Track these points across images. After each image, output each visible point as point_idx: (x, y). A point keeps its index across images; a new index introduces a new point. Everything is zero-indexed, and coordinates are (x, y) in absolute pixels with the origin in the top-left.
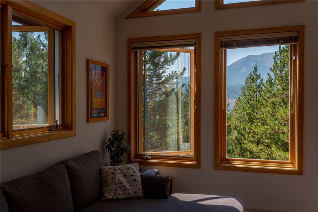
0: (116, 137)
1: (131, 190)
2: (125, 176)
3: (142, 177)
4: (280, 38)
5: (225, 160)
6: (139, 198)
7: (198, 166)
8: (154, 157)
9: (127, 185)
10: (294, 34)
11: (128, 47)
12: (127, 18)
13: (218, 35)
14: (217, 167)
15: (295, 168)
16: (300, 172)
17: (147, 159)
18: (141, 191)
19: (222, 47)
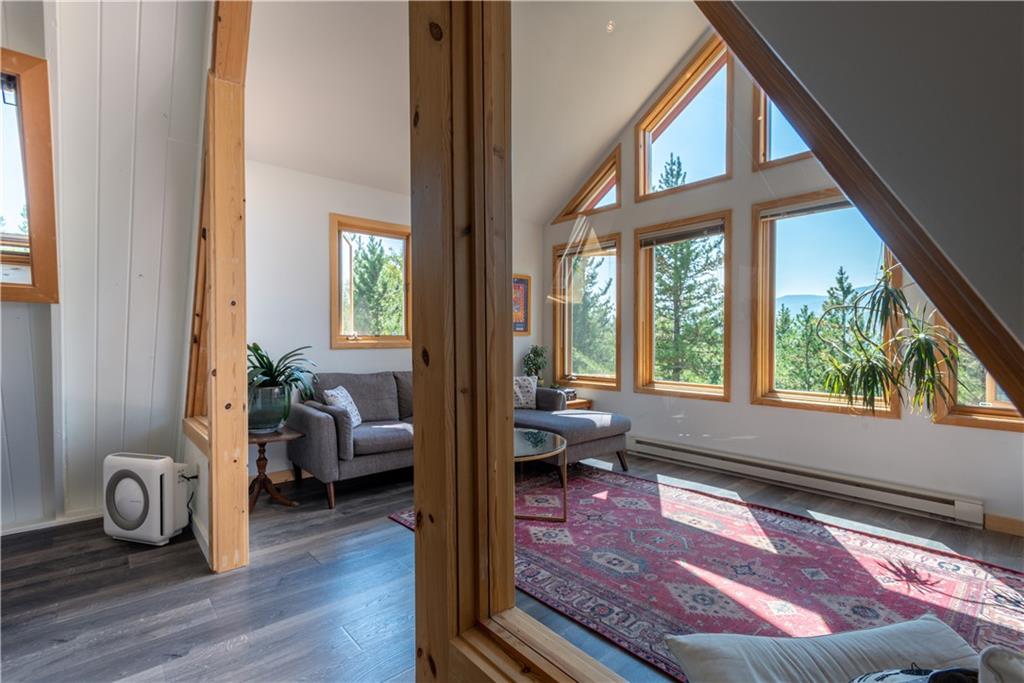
0: (536, 352)
1: (523, 400)
2: (520, 387)
3: (537, 391)
4: (704, 229)
5: (651, 383)
6: (531, 409)
7: (618, 389)
8: (579, 378)
9: (520, 396)
10: (719, 222)
11: (554, 255)
12: (554, 223)
13: (637, 232)
14: (636, 389)
15: (720, 393)
16: (726, 399)
17: (571, 379)
18: (534, 402)
19: (641, 246)
